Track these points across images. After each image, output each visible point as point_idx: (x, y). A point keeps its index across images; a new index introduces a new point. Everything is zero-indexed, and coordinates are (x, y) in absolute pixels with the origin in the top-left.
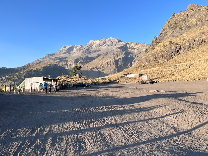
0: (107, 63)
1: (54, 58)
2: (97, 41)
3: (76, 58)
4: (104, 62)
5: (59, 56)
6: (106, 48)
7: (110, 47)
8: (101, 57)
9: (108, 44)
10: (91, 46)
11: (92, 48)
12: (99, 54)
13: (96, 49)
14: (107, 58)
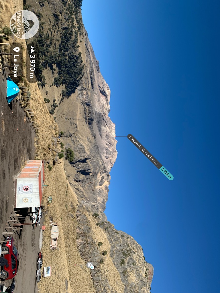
0: (83, 147)
1: (93, 72)
2: (113, 134)
3: (91, 103)
4: (85, 143)
5: (96, 79)
6: (104, 146)
7: (105, 151)
8: (92, 139)
9: (109, 149)
10: (108, 125)
11: (105, 126)
12: (96, 136)
13: (104, 133)
14: (89, 147)
